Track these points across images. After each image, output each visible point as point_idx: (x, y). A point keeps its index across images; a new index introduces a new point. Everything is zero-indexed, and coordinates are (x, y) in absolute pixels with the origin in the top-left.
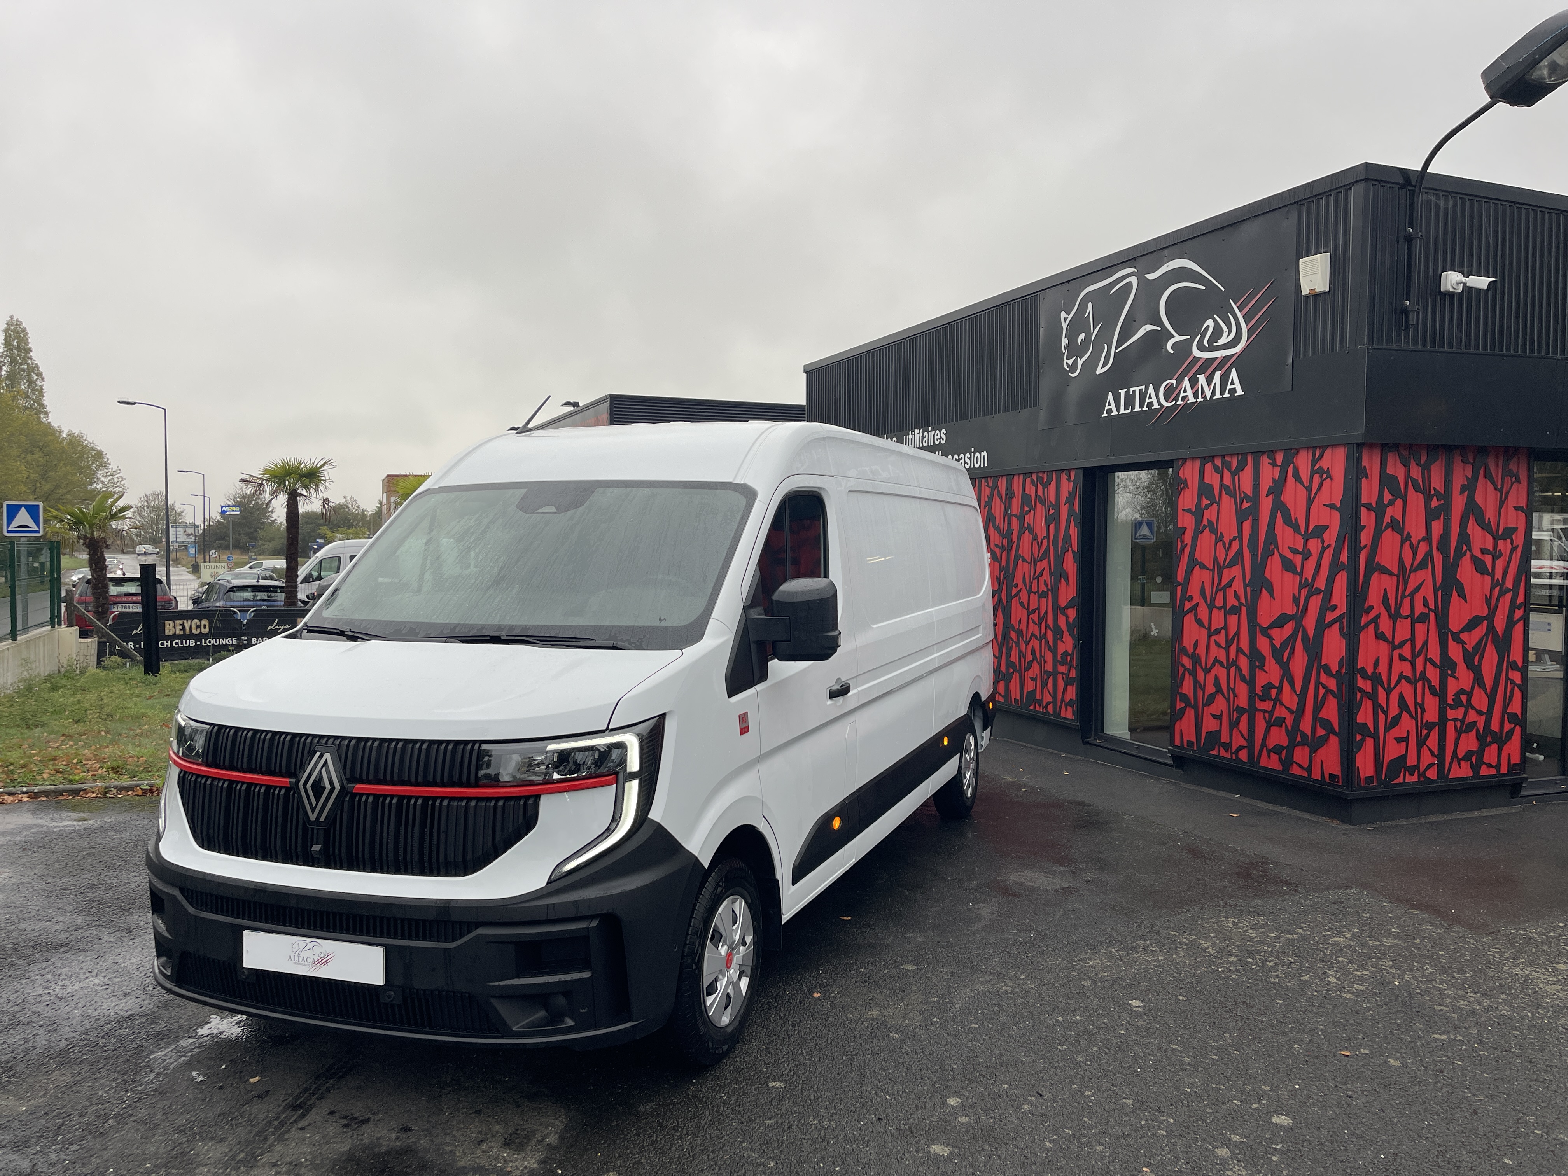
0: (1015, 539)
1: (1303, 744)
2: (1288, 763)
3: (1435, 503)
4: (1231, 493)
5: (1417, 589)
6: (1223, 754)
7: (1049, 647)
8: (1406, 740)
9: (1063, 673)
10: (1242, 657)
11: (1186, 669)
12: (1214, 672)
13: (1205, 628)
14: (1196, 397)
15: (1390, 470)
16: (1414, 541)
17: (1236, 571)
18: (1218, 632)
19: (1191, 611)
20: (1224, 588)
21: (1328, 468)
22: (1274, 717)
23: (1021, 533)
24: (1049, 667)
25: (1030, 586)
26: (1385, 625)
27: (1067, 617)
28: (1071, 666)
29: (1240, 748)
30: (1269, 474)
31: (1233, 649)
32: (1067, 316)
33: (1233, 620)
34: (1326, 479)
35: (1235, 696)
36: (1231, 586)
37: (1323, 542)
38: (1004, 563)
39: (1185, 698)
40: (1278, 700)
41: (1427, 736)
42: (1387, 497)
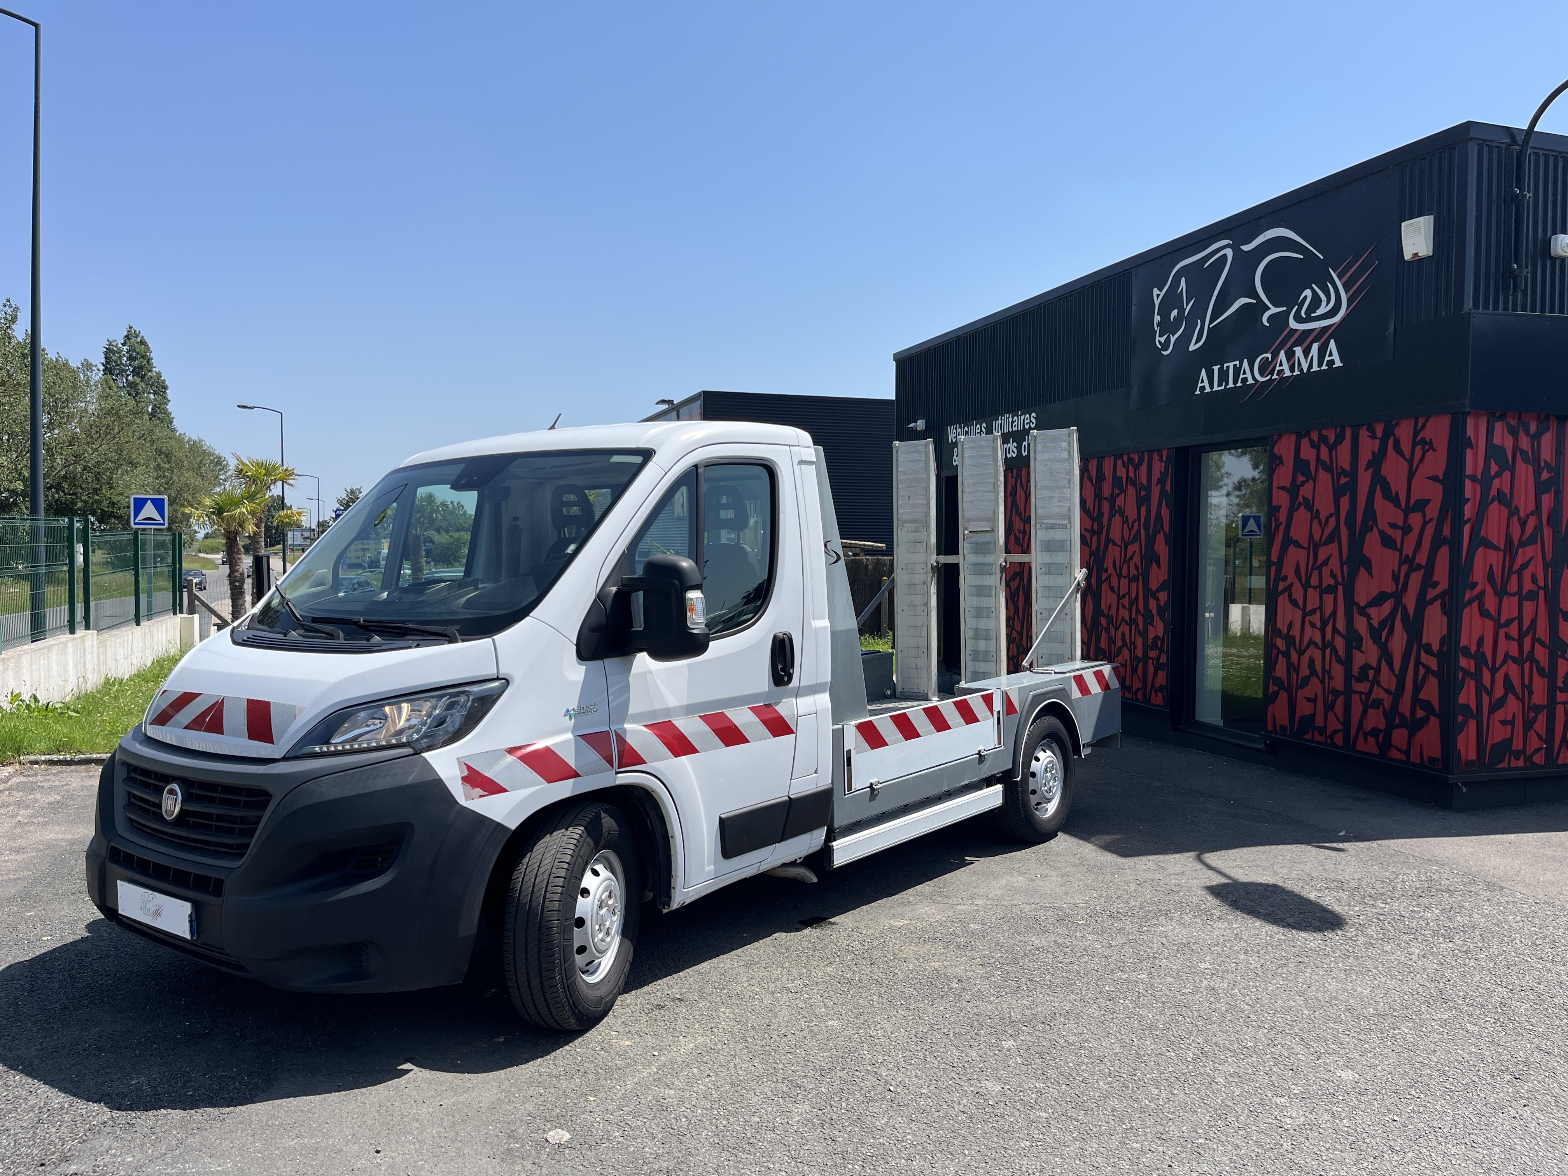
0: (1105, 523)
1: (1399, 726)
2: (1386, 745)
3: (1545, 475)
4: (1328, 468)
5: (1525, 565)
6: (1317, 737)
7: (1139, 631)
8: (1512, 723)
9: (1153, 659)
10: (1337, 637)
11: (1279, 651)
12: (1308, 653)
13: (1298, 607)
14: (1292, 369)
15: (1497, 440)
16: (1522, 514)
17: (1333, 548)
18: (1313, 612)
19: (1286, 591)
20: (1320, 568)
21: (1431, 439)
22: (1371, 699)
23: (1111, 516)
24: (1139, 652)
25: (1121, 571)
26: (1490, 603)
27: (1158, 600)
28: (1161, 651)
29: (1335, 732)
30: (1368, 446)
31: (1329, 629)
32: (1159, 292)
33: (1329, 599)
34: (1428, 450)
35: (1331, 678)
36: (1327, 564)
37: (1424, 516)
38: (1094, 547)
39: (1278, 681)
40: (1376, 681)
41: (1535, 719)
42: (1494, 468)
